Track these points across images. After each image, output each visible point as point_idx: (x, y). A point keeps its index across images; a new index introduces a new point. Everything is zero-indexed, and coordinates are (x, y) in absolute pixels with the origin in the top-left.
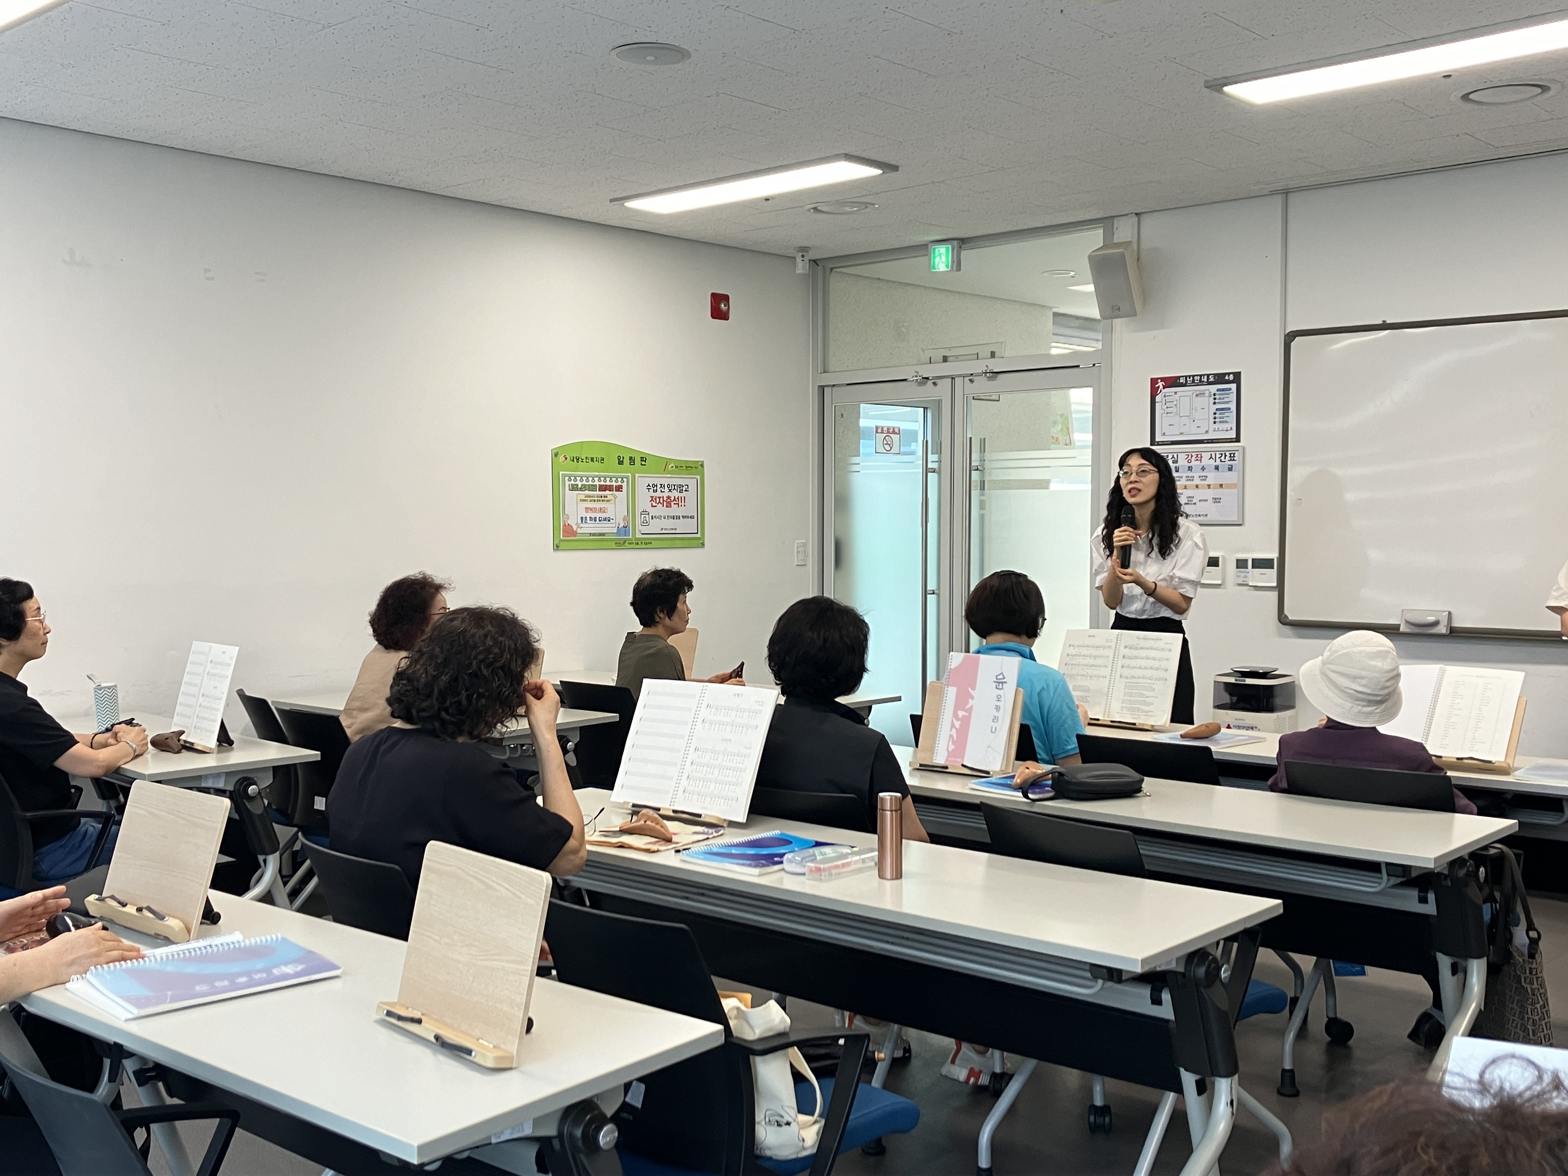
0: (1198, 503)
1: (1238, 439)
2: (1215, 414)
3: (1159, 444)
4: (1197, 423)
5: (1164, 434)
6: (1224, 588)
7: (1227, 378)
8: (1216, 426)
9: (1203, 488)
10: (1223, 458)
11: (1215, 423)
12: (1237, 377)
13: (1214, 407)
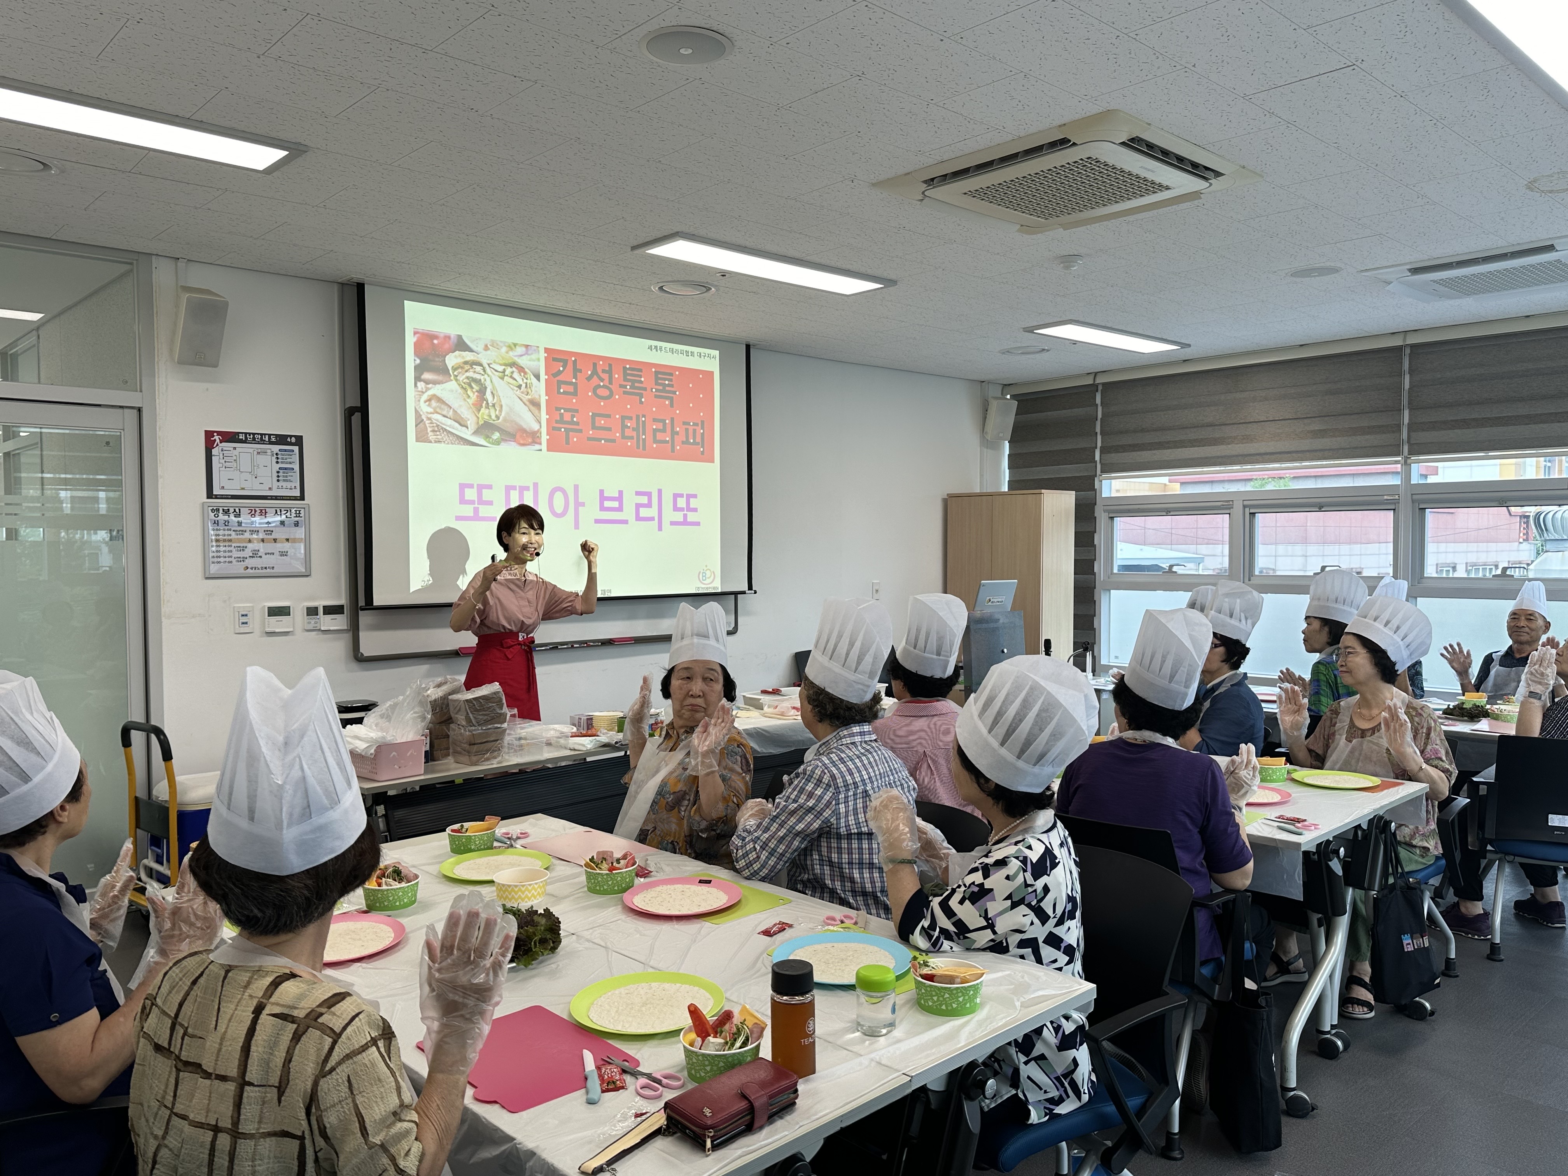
0: (264, 556)
1: (302, 498)
2: (278, 472)
3: (217, 497)
4: (260, 480)
5: (223, 488)
6: (293, 635)
7: (289, 440)
8: (280, 484)
9: (270, 542)
10: (288, 514)
11: (278, 481)
12: (299, 441)
13: (276, 467)
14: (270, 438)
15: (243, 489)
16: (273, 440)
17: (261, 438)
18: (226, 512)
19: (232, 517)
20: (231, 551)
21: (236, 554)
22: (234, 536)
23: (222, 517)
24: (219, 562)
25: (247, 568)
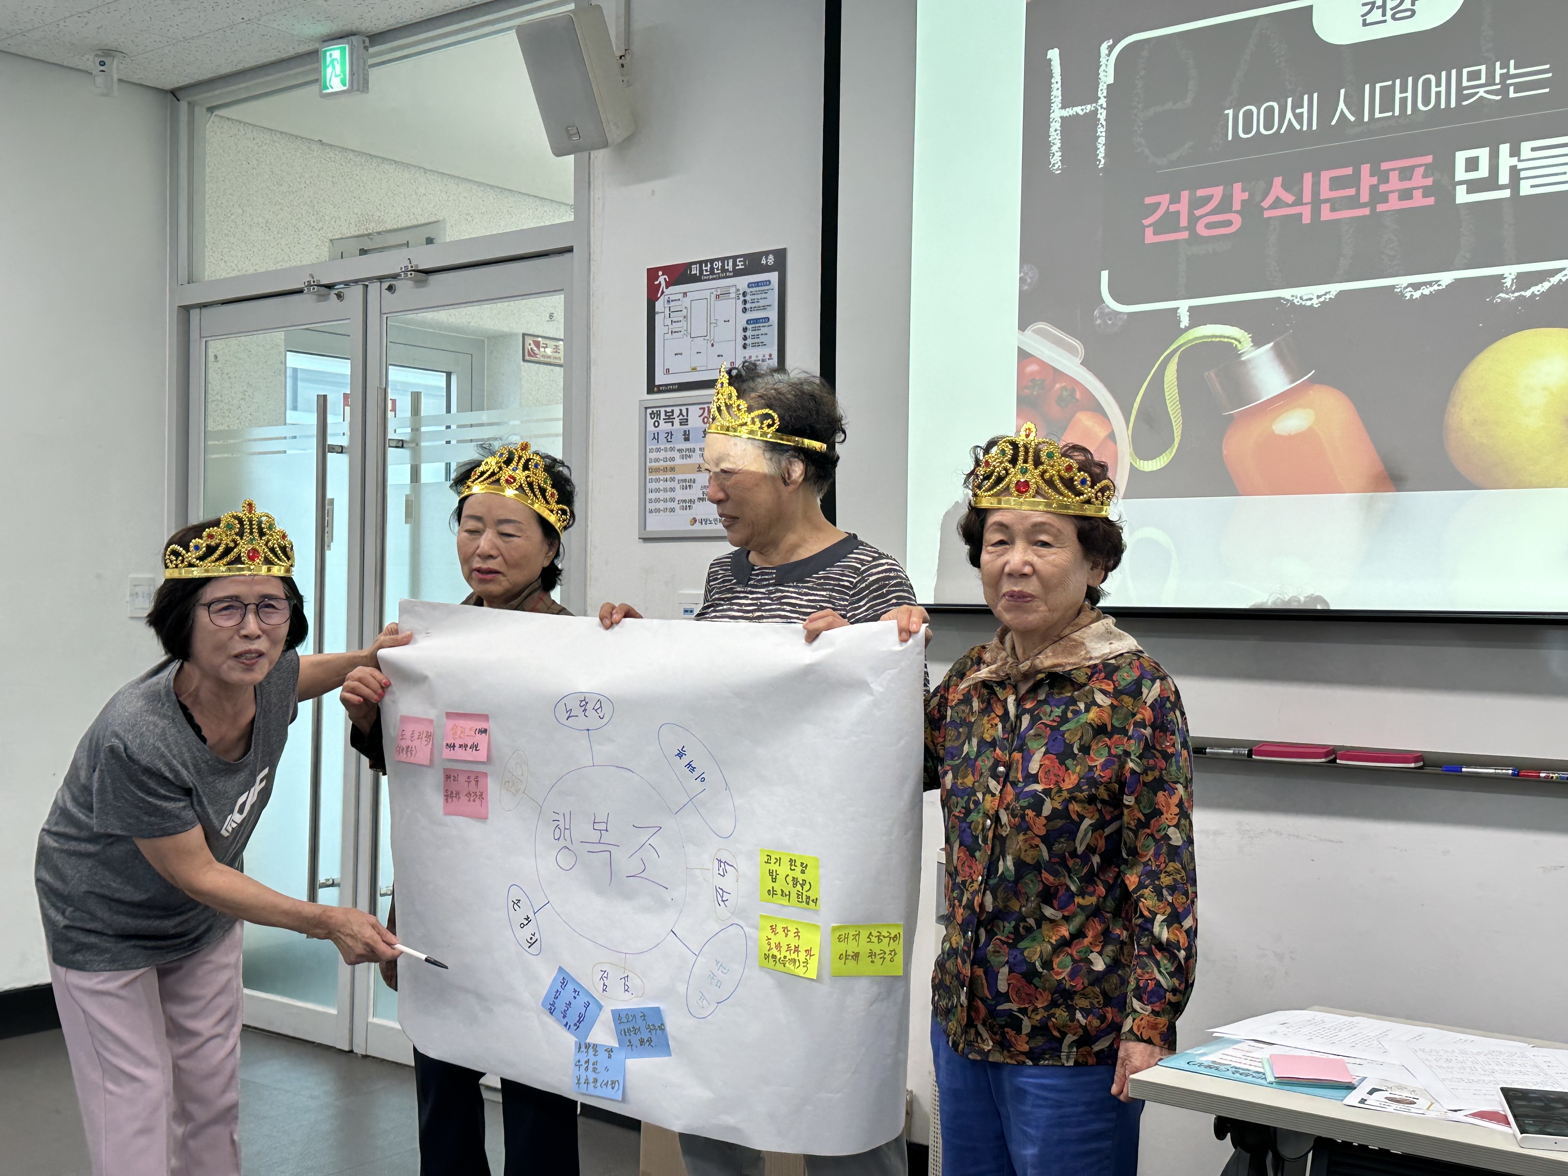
2: (745, 330)
3: (659, 389)
4: (717, 349)
5: (668, 371)
7: (764, 262)
8: (747, 352)
11: (745, 347)
12: (780, 260)
13: (743, 318)
14: (735, 265)
15: (694, 369)
16: (740, 266)
17: (723, 266)
18: (669, 418)
19: (677, 422)
20: (673, 490)
21: (680, 494)
22: (679, 461)
23: (664, 426)
24: (658, 510)
25: (695, 520)
